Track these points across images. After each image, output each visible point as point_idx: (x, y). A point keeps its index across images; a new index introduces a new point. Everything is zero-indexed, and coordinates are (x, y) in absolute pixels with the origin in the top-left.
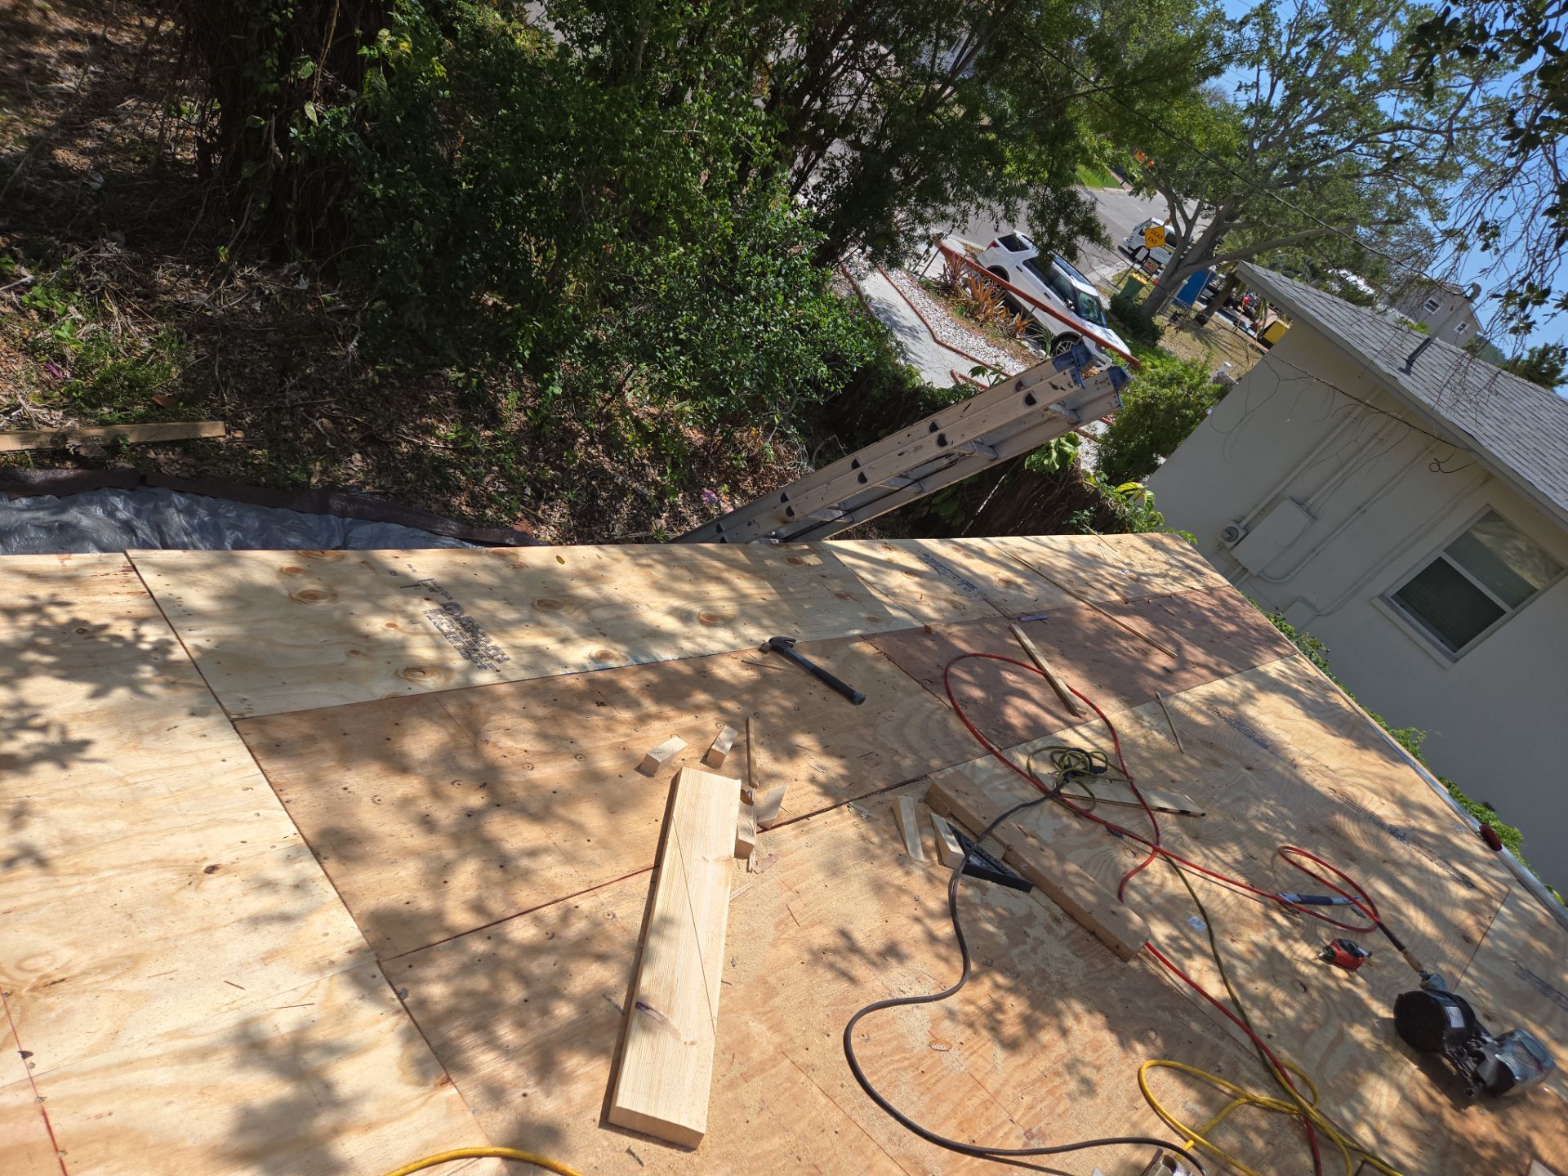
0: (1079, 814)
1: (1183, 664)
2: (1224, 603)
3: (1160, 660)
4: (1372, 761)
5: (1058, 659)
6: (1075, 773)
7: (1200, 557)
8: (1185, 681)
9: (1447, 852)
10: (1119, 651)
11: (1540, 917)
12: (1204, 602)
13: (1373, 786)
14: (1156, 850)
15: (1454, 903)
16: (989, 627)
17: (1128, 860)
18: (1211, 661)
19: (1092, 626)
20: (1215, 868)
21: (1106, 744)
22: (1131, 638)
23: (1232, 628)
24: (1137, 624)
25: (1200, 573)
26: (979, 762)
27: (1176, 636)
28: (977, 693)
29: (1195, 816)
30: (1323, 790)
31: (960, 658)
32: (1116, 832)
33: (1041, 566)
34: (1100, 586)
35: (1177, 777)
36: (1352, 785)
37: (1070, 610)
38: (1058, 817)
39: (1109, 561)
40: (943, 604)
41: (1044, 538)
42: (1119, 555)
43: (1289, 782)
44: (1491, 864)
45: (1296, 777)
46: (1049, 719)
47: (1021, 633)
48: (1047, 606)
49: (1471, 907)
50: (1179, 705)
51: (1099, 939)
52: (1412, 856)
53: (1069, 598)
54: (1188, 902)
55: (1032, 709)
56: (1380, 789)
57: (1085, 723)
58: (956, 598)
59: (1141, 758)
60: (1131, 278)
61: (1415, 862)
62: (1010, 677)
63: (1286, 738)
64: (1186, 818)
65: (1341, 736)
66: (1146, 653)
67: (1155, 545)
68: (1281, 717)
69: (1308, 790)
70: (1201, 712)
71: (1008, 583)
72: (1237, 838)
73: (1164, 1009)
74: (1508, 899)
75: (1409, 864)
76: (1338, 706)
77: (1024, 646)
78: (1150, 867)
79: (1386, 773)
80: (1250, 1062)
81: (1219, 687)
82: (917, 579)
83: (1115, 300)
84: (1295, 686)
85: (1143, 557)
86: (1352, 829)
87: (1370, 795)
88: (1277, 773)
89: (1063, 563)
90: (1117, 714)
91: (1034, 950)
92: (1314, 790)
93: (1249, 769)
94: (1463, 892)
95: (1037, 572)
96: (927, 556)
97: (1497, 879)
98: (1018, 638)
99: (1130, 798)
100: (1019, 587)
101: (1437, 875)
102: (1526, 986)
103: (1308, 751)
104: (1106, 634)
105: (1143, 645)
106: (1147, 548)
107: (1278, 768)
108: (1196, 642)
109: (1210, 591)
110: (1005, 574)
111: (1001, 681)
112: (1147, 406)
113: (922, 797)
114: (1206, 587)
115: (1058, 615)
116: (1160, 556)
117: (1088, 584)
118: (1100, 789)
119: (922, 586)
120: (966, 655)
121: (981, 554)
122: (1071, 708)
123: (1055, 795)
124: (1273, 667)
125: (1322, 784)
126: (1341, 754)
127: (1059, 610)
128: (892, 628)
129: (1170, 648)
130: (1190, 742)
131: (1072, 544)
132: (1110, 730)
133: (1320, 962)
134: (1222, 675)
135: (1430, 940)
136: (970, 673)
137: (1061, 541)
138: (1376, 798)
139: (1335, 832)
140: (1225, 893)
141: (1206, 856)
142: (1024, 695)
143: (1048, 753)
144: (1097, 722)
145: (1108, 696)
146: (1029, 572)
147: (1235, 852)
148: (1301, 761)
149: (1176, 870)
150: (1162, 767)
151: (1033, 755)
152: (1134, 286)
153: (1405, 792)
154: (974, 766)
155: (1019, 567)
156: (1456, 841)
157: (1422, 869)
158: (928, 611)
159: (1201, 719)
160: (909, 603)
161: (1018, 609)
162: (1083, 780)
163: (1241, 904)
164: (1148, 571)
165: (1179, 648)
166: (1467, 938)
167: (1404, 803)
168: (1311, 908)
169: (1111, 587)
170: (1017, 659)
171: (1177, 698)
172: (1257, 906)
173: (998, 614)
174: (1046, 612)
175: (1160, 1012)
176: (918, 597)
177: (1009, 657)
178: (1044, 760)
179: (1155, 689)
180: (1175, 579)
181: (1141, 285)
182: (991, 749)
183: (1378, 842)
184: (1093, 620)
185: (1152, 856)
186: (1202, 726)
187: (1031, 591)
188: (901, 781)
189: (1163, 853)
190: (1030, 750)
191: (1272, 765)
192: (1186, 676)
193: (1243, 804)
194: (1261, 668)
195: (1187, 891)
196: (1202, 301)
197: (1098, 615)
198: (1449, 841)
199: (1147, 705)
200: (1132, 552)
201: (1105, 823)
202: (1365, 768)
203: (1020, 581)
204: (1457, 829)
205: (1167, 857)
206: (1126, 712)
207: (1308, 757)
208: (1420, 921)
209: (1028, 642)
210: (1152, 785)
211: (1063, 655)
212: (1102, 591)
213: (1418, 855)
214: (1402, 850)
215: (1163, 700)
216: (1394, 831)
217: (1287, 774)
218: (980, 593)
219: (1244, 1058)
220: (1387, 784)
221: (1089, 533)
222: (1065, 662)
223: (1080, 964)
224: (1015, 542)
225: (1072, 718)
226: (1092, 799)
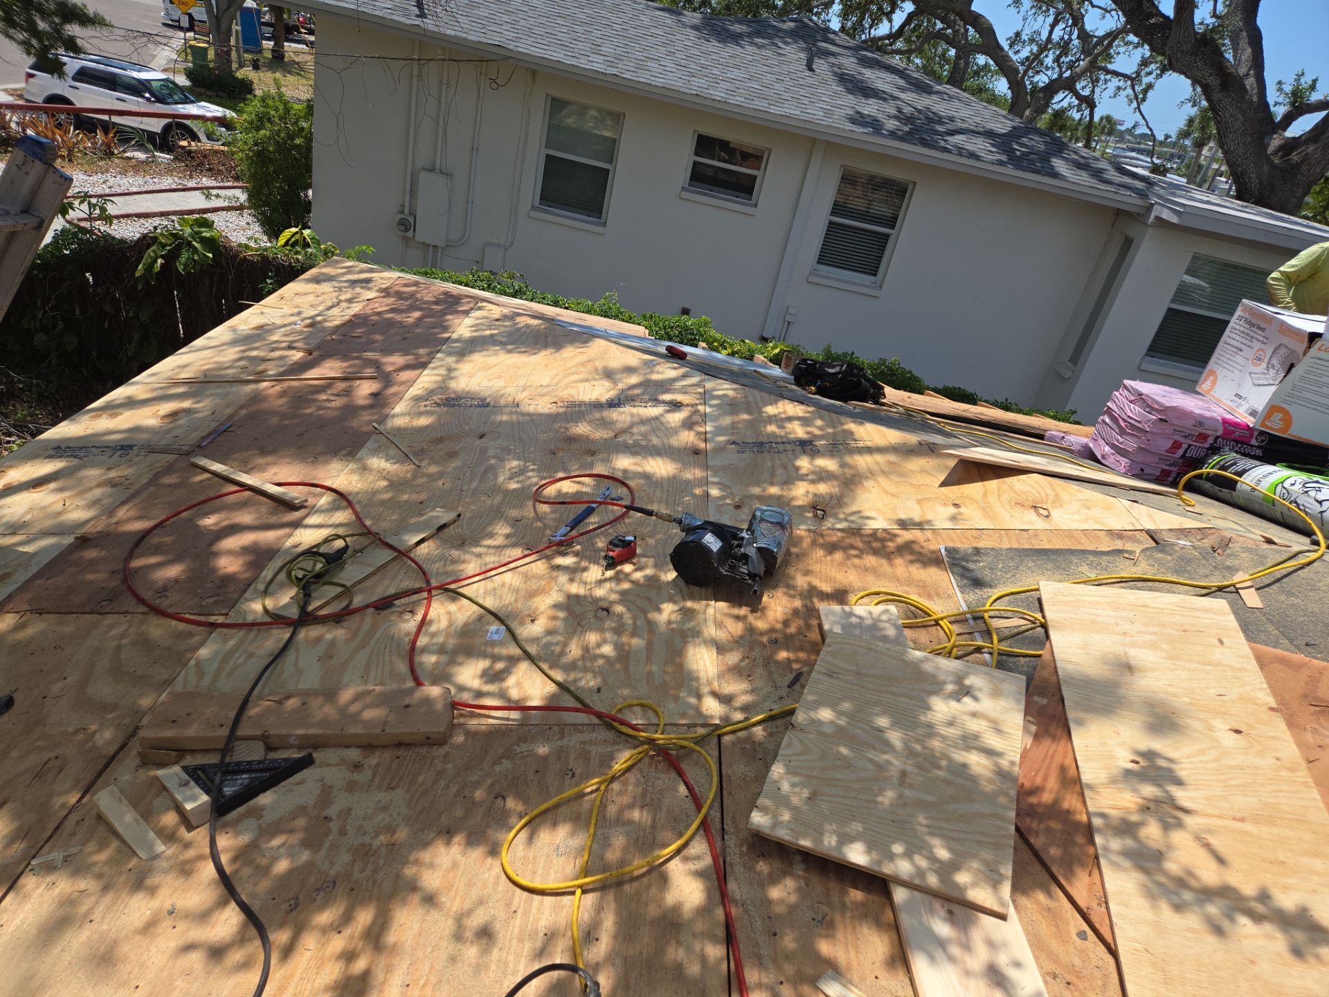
0: (337, 619)
1: (386, 379)
2: (400, 295)
3: (365, 389)
4: (572, 354)
5: (261, 461)
6: (319, 576)
7: (363, 266)
8: (395, 394)
9: (652, 391)
10: (320, 408)
11: (731, 393)
12: (382, 305)
13: (581, 376)
14: (429, 591)
15: (675, 431)
16: (167, 480)
17: (410, 624)
18: (409, 359)
19: (283, 400)
20: (491, 560)
21: (342, 516)
22: (329, 386)
23: (417, 314)
24: (330, 369)
25: (368, 281)
26: (204, 652)
27: (370, 355)
28: (174, 571)
29: (454, 522)
30: (546, 411)
31: (137, 544)
32: (384, 604)
33: (205, 373)
34: (277, 354)
35: (423, 496)
36: (566, 388)
37: (257, 398)
38: (319, 640)
39: (279, 322)
40: (97, 492)
41: (198, 342)
42: (287, 310)
43: (519, 423)
44: (684, 376)
45: (522, 414)
46: (269, 536)
47: (204, 462)
48: (229, 411)
49: (688, 424)
50: (400, 422)
51: (409, 745)
52: (632, 415)
53: (250, 388)
54: (480, 618)
55: (247, 539)
56: (586, 376)
57: (313, 510)
58: (112, 474)
59: (382, 503)
60: (191, 47)
61: (636, 419)
62: (209, 521)
63: (498, 384)
64: (446, 531)
65: (540, 350)
66: (348, 392)
67: (317, 280)
68: (489, 368)
69: (535, 419)
70: (420, 414)
71: (174, 415)
72: (497, 514)
73: (498, 761)
74: (705, 397)
75: (632, 425)
76: (527, 326)
77: (215, 474)
78: (432, 614)
79: (584, 358)
80: (594, 735)
81: (426, 380)
82: (52, 486)
83: (189, 74)
84: (488, 332)
85: (311, 298)
86: (582, 429)
87: (581, 386)
88: (506, 423)
89: (232, 354)
90: (341, 475)
91: (343, 832)
92: (540, 415)
93: (482, 437)
94: (676, 418)
95: (203, 383)
96: (60, 449)
97: (693, 385)
98: (205, 470)
99: (387, 555)
100: (187, 411)
101: (656, 418)
102: (747, 455)
103: (522, 383)
104: (301, 398)
105: (341, 385)
106: (312, 287)
107: (505, 418)
108: (388, 351)
109: (386, 292)
110: (167, 407)
111: (200, 532)
112: (259, 154)
113: (137, 761)
114: (382, 290)
115: (244, 412)
116: (326, 287)
117: (264, 360)
118: (350, 573)
119: (61, 490)
120: (146, 534)
121: (131, 403)
122: (289, 506)
123: (306, 618)
124: (463, 327)
125: (543, 406)
126: (546, 366)
127: (241, 407)
128: (34, 569)
129: (369, 371)
130: (422, 451)
131: (233, 329)
132: (342, 498)
133: (609, 573)
134: (424, 366)
135: (674, 477)
136: (157, 550)
137: (220, 333)
138: (587, 385)
139: (573, 439)
140: (508, 577)
141: (479, 556)
142: (234, 529)
143: (282, 576)
144: (325, 500)
145: (327, 462)
146: (195, 388)
147: (503, 529)
148: (521, 396)
149: (456, 595)
150: (405, 497)
151: (266, 593)
152: (199, 53)
153: (604, 363)
154: (198, 663)
155: (181, 390)
156: (655, 377)
157: (643, 421)
158: (78, 513)
159: (424, 421)
160: (49, 523)
161: (194, 437)
162: (327, 578)
163: (527, 577)
164: (321, 308)
165: (377, 365)
166: (696, 452)
167: (609, 374)
168: (582, 528)
169: (290, 348)
170: (212, 494)
171: (394, 416)
172: (540, 567)
173: (171, 457)
174: (231, 417)
175: (498, 768)
176: (59, 507)
177: (201, 498)
178: (282, 586)
179: (371, 422)
180: (350, 301)
181: (206, 49)
182: (214, 626)
183: (605, 424)
184: (283, 394)
185: (429, 599)
186: (427, 427)
187: (204, 405)
188: (105, 761)
189: (437, 588)
190: (261, 587)
191: (499, 418)
192: (393, 390)
193: (490, 476)
194: (455, 336)
195: (475, 607)
196: (268, 39)
197: (286, 384)
198: (650, 381)
199: (370, 444)
200: (298, 300)
201: (367, 606)
202: (569, 364)
203: (186, 404)
204: (649, 365)
205: (444, 589)
206: (352, 466)
207: (524, 388)
208: (661, 468)
209: (217, 467)
210: (402, 527)
211: (264, 452)
212: (282, 358)
213: (635, 410)
214: (622, 416)
215: (381, 428)
216: (613, 404)
217: (514, 417)
218: (142, 447)
219: (587, 737)
220: (590, 367)
221: (249, 306)
222: (269, 459)
223: (399, 795)
224: (167, 366)
225: (296, 515)
226: (347, 591)
